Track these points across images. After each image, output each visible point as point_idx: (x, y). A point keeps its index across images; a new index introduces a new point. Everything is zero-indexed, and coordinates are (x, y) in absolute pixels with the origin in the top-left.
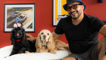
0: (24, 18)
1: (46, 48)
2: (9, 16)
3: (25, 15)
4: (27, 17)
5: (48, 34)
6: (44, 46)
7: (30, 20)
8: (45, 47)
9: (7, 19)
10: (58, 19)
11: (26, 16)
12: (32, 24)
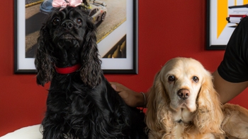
0: (94, 16)
1: (186, 130)
2: (36, 9)
3: (98, 4)
4: (104, 14)
5: (195, 79)
6: (180, 121)
7: (116, 26)
8: (184, 127)
9: (28, 21)
10: (228, 19)
11: (101, 9)
12: (124, 39)
